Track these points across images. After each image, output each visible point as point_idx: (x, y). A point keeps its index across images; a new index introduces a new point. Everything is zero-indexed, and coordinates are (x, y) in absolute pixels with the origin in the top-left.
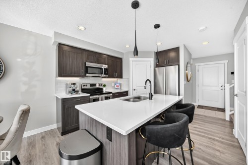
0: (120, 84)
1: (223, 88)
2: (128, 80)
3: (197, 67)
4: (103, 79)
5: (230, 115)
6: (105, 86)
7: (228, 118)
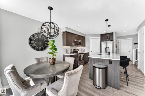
0: (84, 49)
1: (130, 51)
2: (89, 47)
3: (118, 41)
4: (78, 47)
5: (135, 62)
6: (78, 50)
7: (134, 63)
